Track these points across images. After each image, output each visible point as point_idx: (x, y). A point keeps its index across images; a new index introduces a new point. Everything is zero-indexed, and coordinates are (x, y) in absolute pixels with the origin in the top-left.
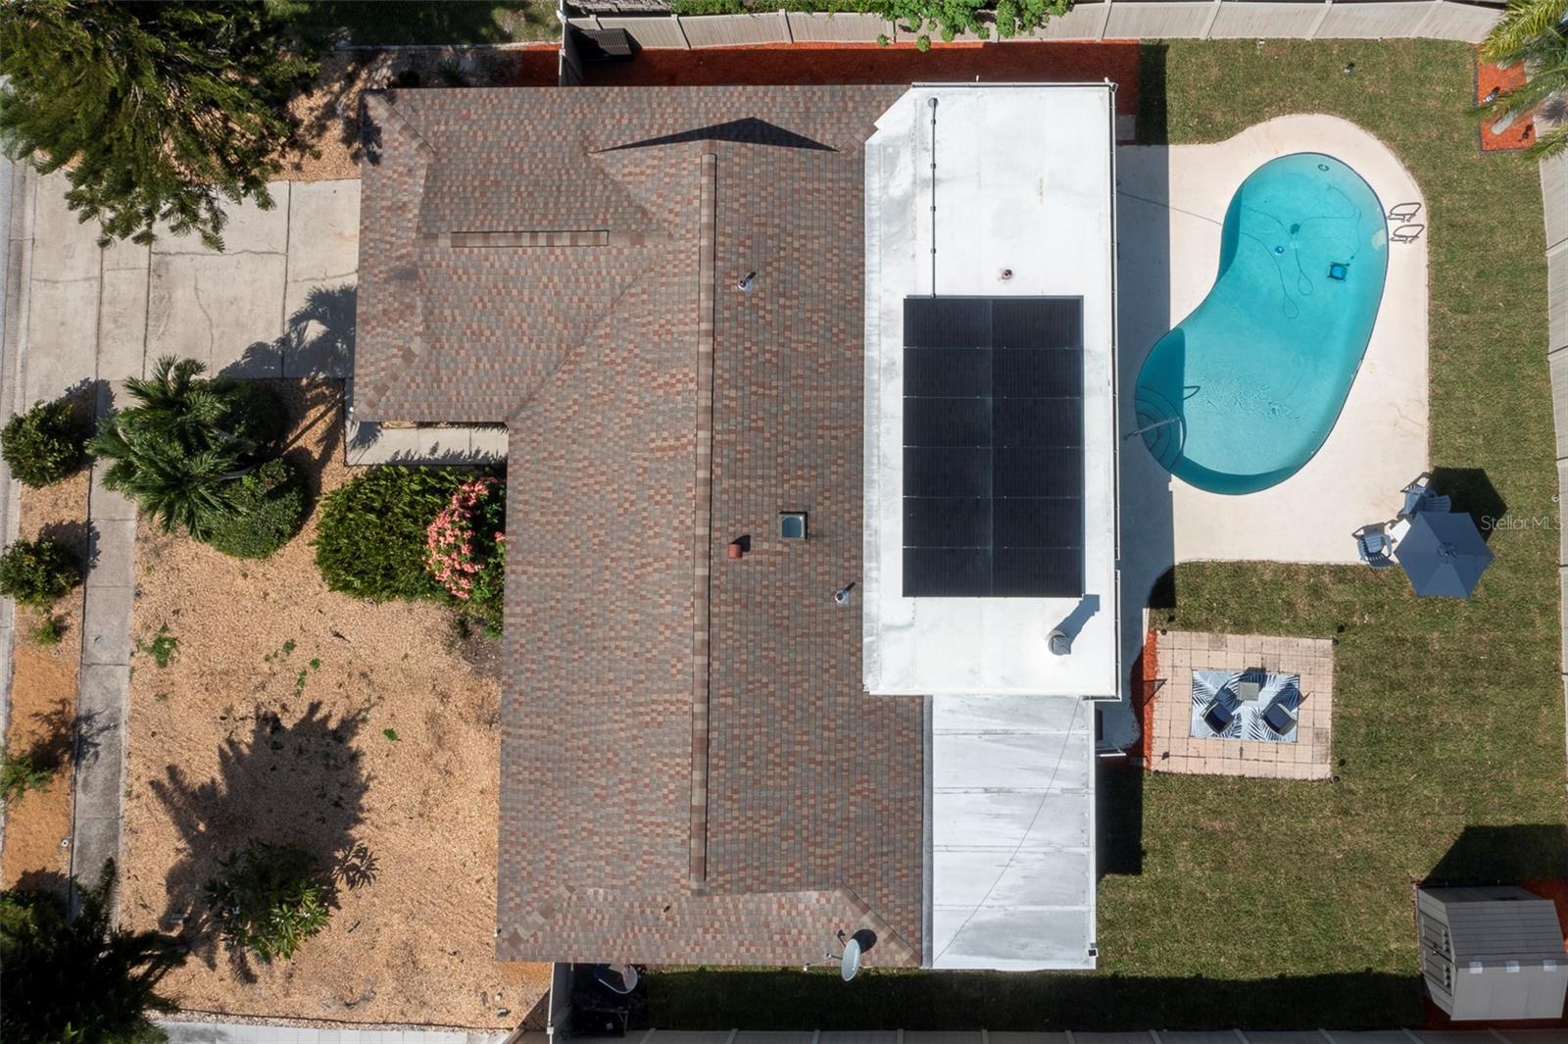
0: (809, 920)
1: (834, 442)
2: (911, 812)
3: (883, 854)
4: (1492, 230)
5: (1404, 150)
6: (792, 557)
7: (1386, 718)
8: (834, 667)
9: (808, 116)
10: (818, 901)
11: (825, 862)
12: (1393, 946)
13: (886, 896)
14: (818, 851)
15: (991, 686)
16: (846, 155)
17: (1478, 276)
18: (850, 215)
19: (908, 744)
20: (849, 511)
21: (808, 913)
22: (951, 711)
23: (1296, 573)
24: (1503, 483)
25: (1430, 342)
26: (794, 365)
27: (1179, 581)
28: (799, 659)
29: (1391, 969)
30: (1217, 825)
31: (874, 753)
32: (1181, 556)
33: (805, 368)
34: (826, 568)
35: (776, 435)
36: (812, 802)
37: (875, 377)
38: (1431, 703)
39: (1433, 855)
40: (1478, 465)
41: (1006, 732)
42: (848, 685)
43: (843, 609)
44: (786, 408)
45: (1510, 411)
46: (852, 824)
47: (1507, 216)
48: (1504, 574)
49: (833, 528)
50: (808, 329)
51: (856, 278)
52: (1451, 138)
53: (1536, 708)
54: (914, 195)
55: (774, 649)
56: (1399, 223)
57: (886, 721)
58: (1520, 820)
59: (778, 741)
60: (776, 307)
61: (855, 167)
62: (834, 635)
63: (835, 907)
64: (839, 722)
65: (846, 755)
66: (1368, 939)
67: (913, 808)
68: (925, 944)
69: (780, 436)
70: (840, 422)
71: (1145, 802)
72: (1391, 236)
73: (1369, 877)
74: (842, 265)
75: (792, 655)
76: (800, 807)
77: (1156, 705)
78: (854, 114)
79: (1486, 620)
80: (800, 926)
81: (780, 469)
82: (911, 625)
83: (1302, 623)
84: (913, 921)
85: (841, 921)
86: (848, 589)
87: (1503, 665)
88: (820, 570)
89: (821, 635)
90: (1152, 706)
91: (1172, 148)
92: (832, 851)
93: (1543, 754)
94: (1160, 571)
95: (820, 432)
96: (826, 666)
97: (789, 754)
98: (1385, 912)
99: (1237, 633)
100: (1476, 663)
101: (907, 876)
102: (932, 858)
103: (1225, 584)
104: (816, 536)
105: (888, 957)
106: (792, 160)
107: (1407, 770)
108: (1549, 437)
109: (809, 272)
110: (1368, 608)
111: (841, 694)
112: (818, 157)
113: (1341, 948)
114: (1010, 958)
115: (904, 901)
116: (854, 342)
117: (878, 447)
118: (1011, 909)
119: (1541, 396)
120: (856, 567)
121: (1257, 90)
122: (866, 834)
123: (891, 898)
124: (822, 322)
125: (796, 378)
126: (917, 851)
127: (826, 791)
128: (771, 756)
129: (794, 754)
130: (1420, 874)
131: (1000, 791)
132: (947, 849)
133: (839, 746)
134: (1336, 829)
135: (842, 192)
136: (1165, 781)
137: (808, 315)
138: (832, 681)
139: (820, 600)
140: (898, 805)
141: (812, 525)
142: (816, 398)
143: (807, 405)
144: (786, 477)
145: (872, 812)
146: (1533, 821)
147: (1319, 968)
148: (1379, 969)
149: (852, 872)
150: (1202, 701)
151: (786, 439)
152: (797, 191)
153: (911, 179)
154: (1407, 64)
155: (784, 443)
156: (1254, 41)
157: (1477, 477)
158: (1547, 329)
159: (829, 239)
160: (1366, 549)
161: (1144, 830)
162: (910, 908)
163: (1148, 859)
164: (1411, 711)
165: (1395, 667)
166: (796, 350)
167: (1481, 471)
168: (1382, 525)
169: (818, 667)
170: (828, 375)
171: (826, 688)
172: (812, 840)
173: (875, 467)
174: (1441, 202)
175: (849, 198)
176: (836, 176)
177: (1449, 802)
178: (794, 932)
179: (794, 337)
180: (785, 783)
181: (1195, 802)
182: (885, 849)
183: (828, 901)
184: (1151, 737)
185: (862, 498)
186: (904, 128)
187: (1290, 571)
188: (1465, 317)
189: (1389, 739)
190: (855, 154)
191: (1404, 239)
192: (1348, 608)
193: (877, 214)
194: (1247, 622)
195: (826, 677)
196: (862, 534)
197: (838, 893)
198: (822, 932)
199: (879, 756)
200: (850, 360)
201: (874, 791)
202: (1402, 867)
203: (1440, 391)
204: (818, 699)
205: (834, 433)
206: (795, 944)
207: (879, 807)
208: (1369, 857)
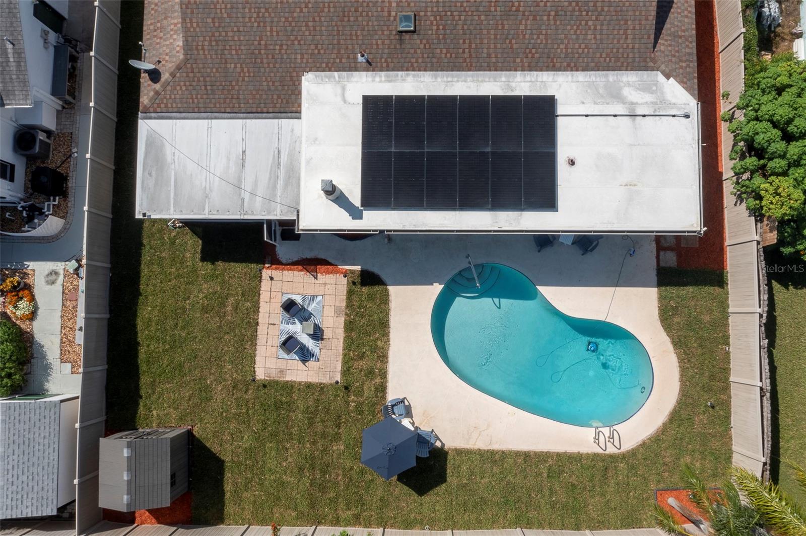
0: (168, 42)
1: (461, 51)
2: (231, 105)
3: (206, 86)
4: (603, 495)
5: (656, 439)
6: (387, 23)
7: (291, 414)
8: (319, 53)
9: (675, 37)
10: (178, 46)
11: (200, 48)
12: (154, 412)
13: (181, 89)
14: (206, 43)
15: (307, 152)
16: (650, 58)
17: (573, 485)
18: (610, 61)
19: (273, 103)
20: (417, 62)
21: (172, 41)
22: (292, 130)
23: (382, 361)
24: (437, 494)
25: (529, 452)
26: (510, 22)
27: (377, 288)
28: (323, 28)
29: (141, 410)
30: (229, 308)
31: (266, 80)
32: (392, 289)
33: (509, 30)
34: (381, 46)
35: (465, 11)
36: (236, 38)
37: (503, 79)
38: (300, 443)
39: (208, 439)
40: (449, 479)
41: (279, 164)
42: (308, 62)
43: (355, 58)
44: (483, 17)
45: (484, 501)
46: (223, 66)
47: (613, 505)
48: (380, 493)
49: (406, 51)
50: (534, 32)
51: (568, 65)
52: (665, 471)
53: (296, 509)
54: (624, 103)
55: (329, 11)
56: (607, 435)
57: (286, 88)
58: (228, 495)
59: (273, 15)
60: (549, 9)
61: (642, 64)
62: (339, 53)
63: (175, 56)
64: (285, 56)
65: (265, 61)
66: (159, 397)
67: (233, 107)
68: (153, 115)
69: (464, 14)
70: (474, 55)
71: (244, 265)
72: (600, 429)
73: (196, 400)
74: (576, 55)
75: (325, 24)
76: (233, 31)
77: (302, 273)
78: (677, 66)
79: (351, 480)
80: (165, 37)
81: (443, 13)
82: (345, 101)
83: (350, 364)
84: (166, 106)
85: (167, 61)
86: (368, 61)
87: (323, 489)
88: (380, 42)
89: (339, 44)
90: (301, 271)
91: (655, 290)
92: (206, 52)
93: (267, 511)
94: (384, 277)
95: (467, 41)
96: (319, 47)
97: (265, 22)
98: (175, 409)
99: (345, 323)
100: (324, 472)
101: (193, 102)
102: (204, 119)
103: (375, 316)
104: (401, 39)
105: (146, 92)
106: (647, 19)
107: (260, 426)
108: (467, 526)
109: (572, 32)
110: (360, 404)
111: (302, 58)
112: (649, 38)
113: (154, 381)
114: (144, 166)
115: (178, 101)
116: (526, 64)
117: (458, 81)
118: (173, 167)
119: (493, 522)
120: (382, 67)
121: (695, 345)
122: (217, 74)
123: (180, 92)
124: (539, 41)
125: (503, 25)
126: (208, 109)
127: (243, 47)
128: (263, 10)
129: (265, 26)
130: (197, 431)
131: (243, 160)
132: (210, 128)
133: (270, 56)
134: (225, 380)
135: (625, 55)
136: (255, 277)
137: (544, 32)
138: (310, 51)
139: (360, 42)
140: (235, 96)
141: (407, 36)
142: (489, 39)
143: (485, 32)
144: (438, 18)
145: (230, 79)
146: (227, 503)
147: (143, 367)
148: (141, 404)
149: (194, 66)
150: (304, 300)
151: (462, 18)
152: (626, 23)
153: (635, 101)
154: (715, 444)
155: (460, 16)
156: (728, 344)
157: (441, 478)
158: (537, 529)
159: (594, 46)
160: (395, 405)
161: (227, 264)
162: (174, 105)
163: (209, 266)
164: (295, 430)
165: (323, 421)
166: (521, 24)
167: (445, 481)
168: (411, 417)
169: (318, 41)
170: (504, 46)
171: (306, 47)
172: (213, 39)
173: (445, 79)
174: (622, 463)
175: (622, 60)
176: (636, 51)
177: (240, 450)
178: (162, 34)
179: (529, 22)
180: (247, 20)
181: (243, 295)
182: (209, 88)
183: (178, 52)
184: (283, 270)
185: (425, 70)
186: (669, 97)
187: (383, 357)
188: (545, 475)
189: (279, 415)
190: (651, 64)
191: (596, 439)
192: (360, 393)
193: (611, 79)
194: (352, 330)
195: (313, 47)
196: (402, 71)
197: (182, 57)
198: (161, 51)
199: (265, 83)
200: (514, 62)
201: (243, 80)
202: (201, 420)
203: (497, 457)
204: (299, 42)
205: (467, 51)
206: (155, 36)
207: (234, 83)
208: (208, 400)
